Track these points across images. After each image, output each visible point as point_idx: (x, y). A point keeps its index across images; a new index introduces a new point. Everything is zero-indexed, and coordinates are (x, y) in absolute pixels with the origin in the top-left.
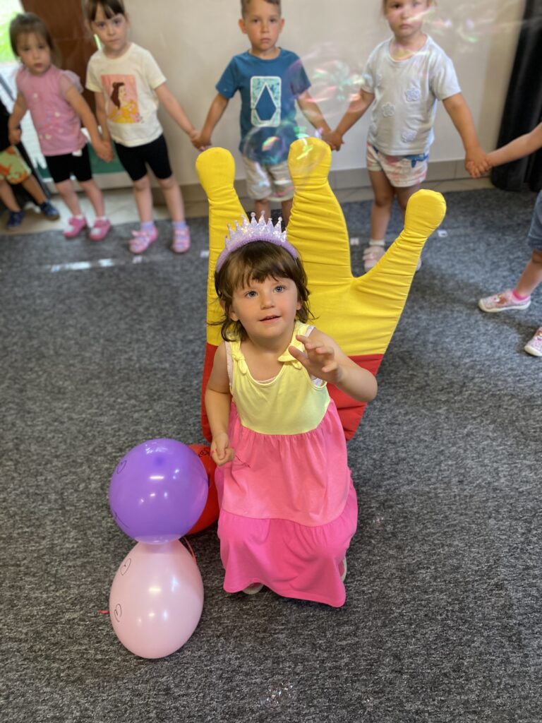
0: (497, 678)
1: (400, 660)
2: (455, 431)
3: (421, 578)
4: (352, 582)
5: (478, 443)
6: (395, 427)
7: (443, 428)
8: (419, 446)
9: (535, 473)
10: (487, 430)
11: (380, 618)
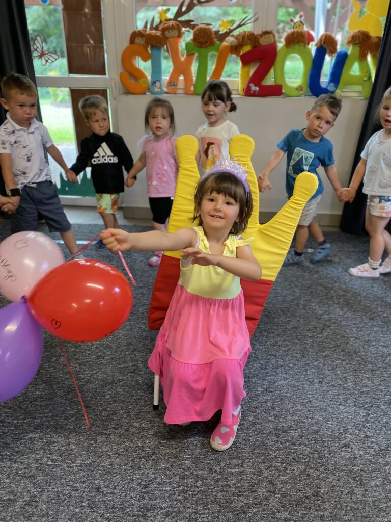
0: (345, 502)
1: (274, 485)
2: (317, 354)
3: (291, 436)
4: (241, 434)
5: (333, 362)
6: (276, 347)
7: (309, 351)
8: (292, 360)
9: (372, 382)
10: (339, 355)
11: (260, 457)
